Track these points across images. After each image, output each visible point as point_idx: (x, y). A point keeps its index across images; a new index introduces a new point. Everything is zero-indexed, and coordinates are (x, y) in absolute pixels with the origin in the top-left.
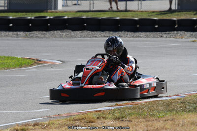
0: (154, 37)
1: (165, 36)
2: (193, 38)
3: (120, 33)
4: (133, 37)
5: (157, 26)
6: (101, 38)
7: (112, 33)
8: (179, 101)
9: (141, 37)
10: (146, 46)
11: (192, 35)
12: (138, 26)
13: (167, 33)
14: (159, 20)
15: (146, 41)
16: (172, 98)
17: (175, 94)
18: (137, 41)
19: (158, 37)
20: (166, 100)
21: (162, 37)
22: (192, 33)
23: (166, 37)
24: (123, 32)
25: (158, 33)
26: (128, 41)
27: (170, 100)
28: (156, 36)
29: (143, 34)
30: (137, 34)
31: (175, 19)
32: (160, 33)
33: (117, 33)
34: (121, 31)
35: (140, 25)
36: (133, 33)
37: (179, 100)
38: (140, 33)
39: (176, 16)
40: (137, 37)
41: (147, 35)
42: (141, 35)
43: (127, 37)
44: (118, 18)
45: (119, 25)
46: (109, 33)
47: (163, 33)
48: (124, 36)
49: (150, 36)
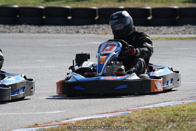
0: (67, 33)
1: (82, 31)
3: (19, 26)
4: (38, 32)
5: (70, 18)
7: (7, 26)
8: (123, 120)
9: (49, 33)
10: (57, 45)
12: (44, 17)
13: (85, 26)
14: (73, 10)
15: (57, 38)
16: (111, 115)
17: (113, 110)
18: (44, 38)
19: (72, 33)
20: (106, 118)
21: (78, 32)
23: (84, 33)
24: (23, 26)
25: (72, 27)
26: (32, 38)
27: (110, 118)
28: (71, 31)
29: (51, 28)
30: (44, 28)
31: (95, 8)
33: (15, 27)
34: (21, 24)
35: (46, 16)
36: (37, 27)
37: (122, 118)
38: (47, 27)
39: (95, 4)
40: (44, 32)
41: (58, 30)
42: (50, 30)
43: (30, 32)
44: (16, 6)
45: (18, 16)
46: (4, 27)
47: (79, 27)
48: (25, 31)
49: (62, 32)
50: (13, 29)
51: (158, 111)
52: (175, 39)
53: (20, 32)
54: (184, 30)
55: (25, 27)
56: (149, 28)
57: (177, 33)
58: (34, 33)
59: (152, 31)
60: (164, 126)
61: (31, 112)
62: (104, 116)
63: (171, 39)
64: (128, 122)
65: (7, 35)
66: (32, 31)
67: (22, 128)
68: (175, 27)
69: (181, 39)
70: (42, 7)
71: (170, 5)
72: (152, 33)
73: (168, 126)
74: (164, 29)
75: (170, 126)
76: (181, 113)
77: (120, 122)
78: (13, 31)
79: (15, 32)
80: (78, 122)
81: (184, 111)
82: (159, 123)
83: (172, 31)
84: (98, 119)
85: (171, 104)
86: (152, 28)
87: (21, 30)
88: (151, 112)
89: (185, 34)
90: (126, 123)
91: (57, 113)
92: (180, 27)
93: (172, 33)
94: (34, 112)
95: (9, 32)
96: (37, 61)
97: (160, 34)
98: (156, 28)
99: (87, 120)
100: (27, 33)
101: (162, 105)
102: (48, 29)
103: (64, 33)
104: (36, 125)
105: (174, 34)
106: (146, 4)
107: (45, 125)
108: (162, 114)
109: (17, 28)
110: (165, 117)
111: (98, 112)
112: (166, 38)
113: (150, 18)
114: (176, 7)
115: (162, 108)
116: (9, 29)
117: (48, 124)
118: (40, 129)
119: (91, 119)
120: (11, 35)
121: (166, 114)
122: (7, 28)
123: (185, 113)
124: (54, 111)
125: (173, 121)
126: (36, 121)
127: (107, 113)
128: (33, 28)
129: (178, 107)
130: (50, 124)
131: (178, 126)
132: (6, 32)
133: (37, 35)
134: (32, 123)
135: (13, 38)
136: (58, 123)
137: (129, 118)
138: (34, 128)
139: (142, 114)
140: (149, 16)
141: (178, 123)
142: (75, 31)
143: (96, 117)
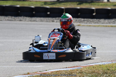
0: (47, 22)
2: (77, 22)
3: (20, 17)
4: (31, 21)
5: (49, 13)
6: (5, 22)
7: (13, 17)
8: (78, 71)
9: (37, 21)
10: (41, 29)
11: (77, 20)
12: (34, 13)
13: (57, 18)
14: (51, 9)
15: (41, 24)
16: (71, 69)
17: (72, 66)
18: (34, 24)
19: (50, 22)
20: (68, 70)
21: (53, 21)
22: (76, 19)
23: (57, 22)
24: (22, 17)
25: (50, 18)
26: (27, 24)
28: (49, 21)
30: (34, 19)
31: (63, 8)
32: (51, 18)
33: (17, 18)
34: (21, 16)
35: (36, 12)
36: (30, 18)
37: (77, 70)
38: (36, 18)
39: (63, 6)
40: (34, 21)
41: (42, 20)
42: (37, 20)
43: (26, 21)
44: (18, 6)
45: (19, 12)
46: (11, 18)
47: (54, 18)
48: (23, 20)
49: (44, 21)
50: (17, 19)
51: (98, 67)
52: (108, 26)
53: (20, 20)
54: (114, 22)
55: (23, 18)
56: (94, 20)
57: (110, 23)
58: (28, 21)
59: (95, 22)
60: (101, 76)
61: (25, 66)
62: (67, 69)
63: (106, 26)
64: (81, 73)
65: (13, 22)
66: (27, 20)
67: (20, 75)
68: (108, 20)
69: (112, 26)
70: (33, 7)
71: (106, 7)
72: (96, 23)
73: (103, 76)
74: (102, 20)
75: (104, 76)
76: (111, 69)
77: (76, 73)
78: (17, 20)
79: (18, 21)
80: (52, 72)
81: (113, 67)
82: (98, 74)
83: (107, 22)
84: (63, 71)
85: (106, 63)
86: (96, 19)
87: (21, 19)
88: (94, 68)
89: (114, 23)
90: (80, 73)
91: (40, 67)
92: (111, 20)
93: (107, 23)
94: (27, 66)
95: (14, 21)
96: (30, 37)
97: (100, 23)
98: (98, 20)
99: (57, 71)
100: (24, 21)
101: (100, 64)
102: (36, 19)
103: (45, 21)
104: (28, 74)
105: (108, 23)
106: (92, 6)
107: (33, 73)
108: (100, 69)
109: (18, 18)
110: (102, 71)
111: (64, 67)
112: (104, 26)
113: (94, 14)
114: (109, 8)
115: (100, 65)
116: (14, 19)
117: (35, 73)
118: (30, 76)
119: (60, 71)
120: (15, 22)
121: (102, 69)
122: (13, 18)
123: (113, 69)
124: (39, 66)
125: (106, 73)
126: (28, 71)
127: (69, 68)
128: (28, 18)
129: (109, 65)
130: (36, 73)
131: (109, 76)
132: (12, 20)
133: (30, 22)
134: (26, 72)
135: (16, 24)
136: (41, 73)
137: (81, 71)
138: (27, 75)
139: (89, 68)
140: (94, 13)
141: (109, 74)
142: (51, 20)
143: (63, 70)
